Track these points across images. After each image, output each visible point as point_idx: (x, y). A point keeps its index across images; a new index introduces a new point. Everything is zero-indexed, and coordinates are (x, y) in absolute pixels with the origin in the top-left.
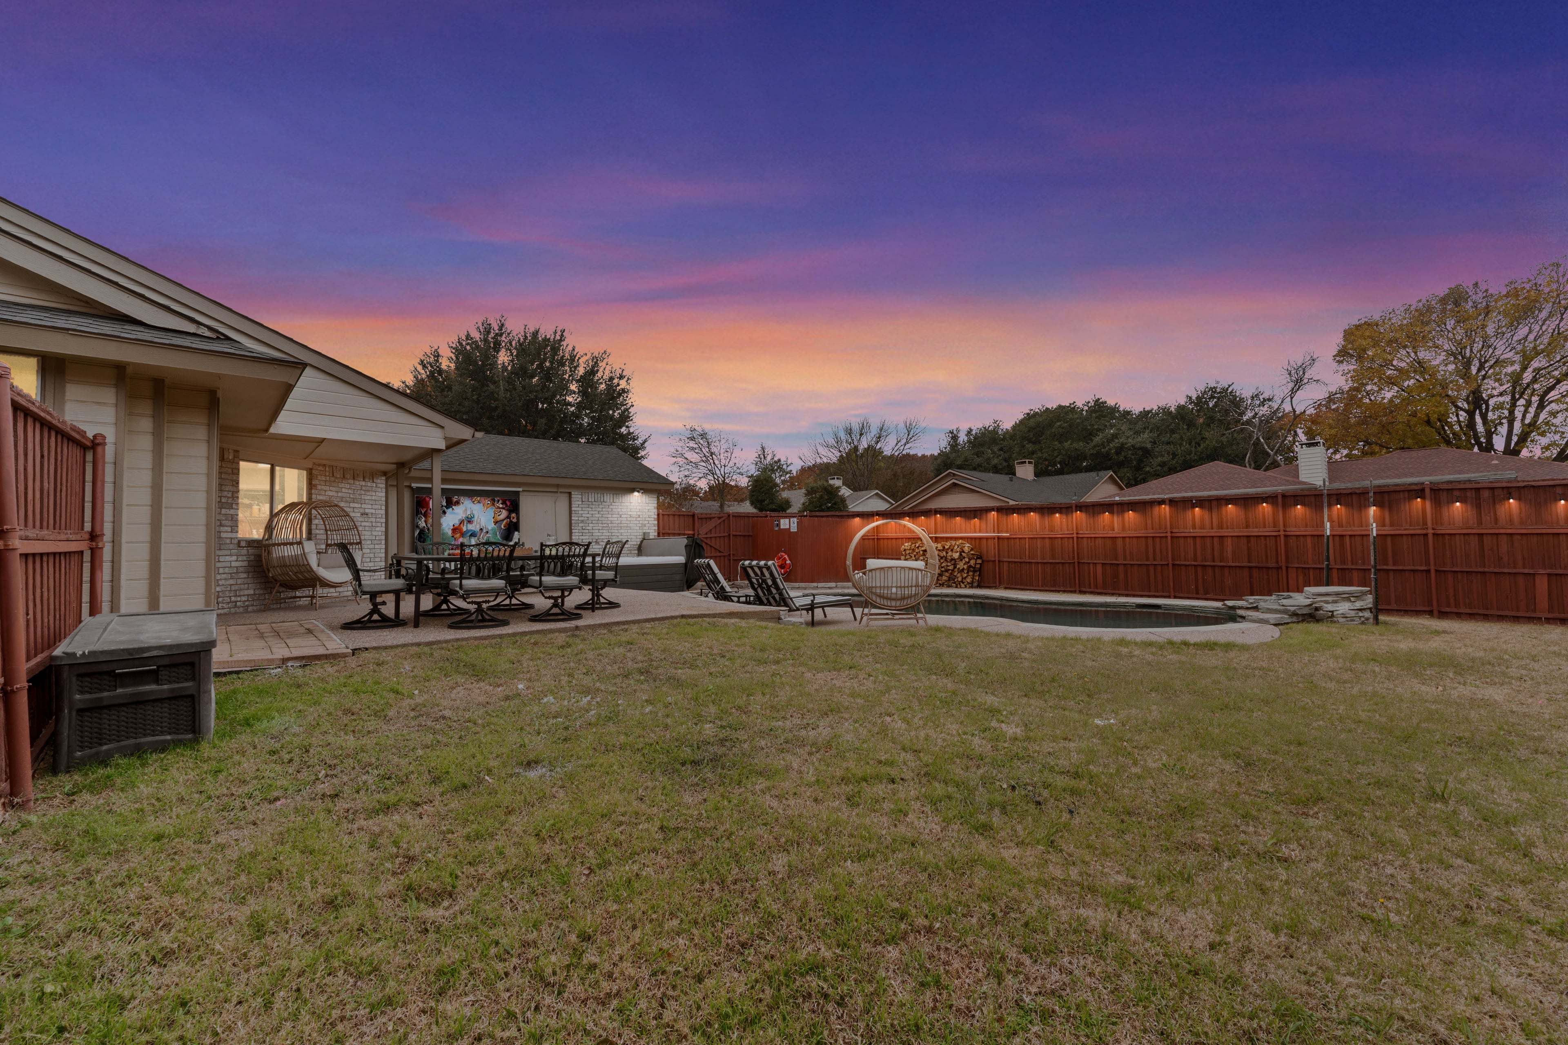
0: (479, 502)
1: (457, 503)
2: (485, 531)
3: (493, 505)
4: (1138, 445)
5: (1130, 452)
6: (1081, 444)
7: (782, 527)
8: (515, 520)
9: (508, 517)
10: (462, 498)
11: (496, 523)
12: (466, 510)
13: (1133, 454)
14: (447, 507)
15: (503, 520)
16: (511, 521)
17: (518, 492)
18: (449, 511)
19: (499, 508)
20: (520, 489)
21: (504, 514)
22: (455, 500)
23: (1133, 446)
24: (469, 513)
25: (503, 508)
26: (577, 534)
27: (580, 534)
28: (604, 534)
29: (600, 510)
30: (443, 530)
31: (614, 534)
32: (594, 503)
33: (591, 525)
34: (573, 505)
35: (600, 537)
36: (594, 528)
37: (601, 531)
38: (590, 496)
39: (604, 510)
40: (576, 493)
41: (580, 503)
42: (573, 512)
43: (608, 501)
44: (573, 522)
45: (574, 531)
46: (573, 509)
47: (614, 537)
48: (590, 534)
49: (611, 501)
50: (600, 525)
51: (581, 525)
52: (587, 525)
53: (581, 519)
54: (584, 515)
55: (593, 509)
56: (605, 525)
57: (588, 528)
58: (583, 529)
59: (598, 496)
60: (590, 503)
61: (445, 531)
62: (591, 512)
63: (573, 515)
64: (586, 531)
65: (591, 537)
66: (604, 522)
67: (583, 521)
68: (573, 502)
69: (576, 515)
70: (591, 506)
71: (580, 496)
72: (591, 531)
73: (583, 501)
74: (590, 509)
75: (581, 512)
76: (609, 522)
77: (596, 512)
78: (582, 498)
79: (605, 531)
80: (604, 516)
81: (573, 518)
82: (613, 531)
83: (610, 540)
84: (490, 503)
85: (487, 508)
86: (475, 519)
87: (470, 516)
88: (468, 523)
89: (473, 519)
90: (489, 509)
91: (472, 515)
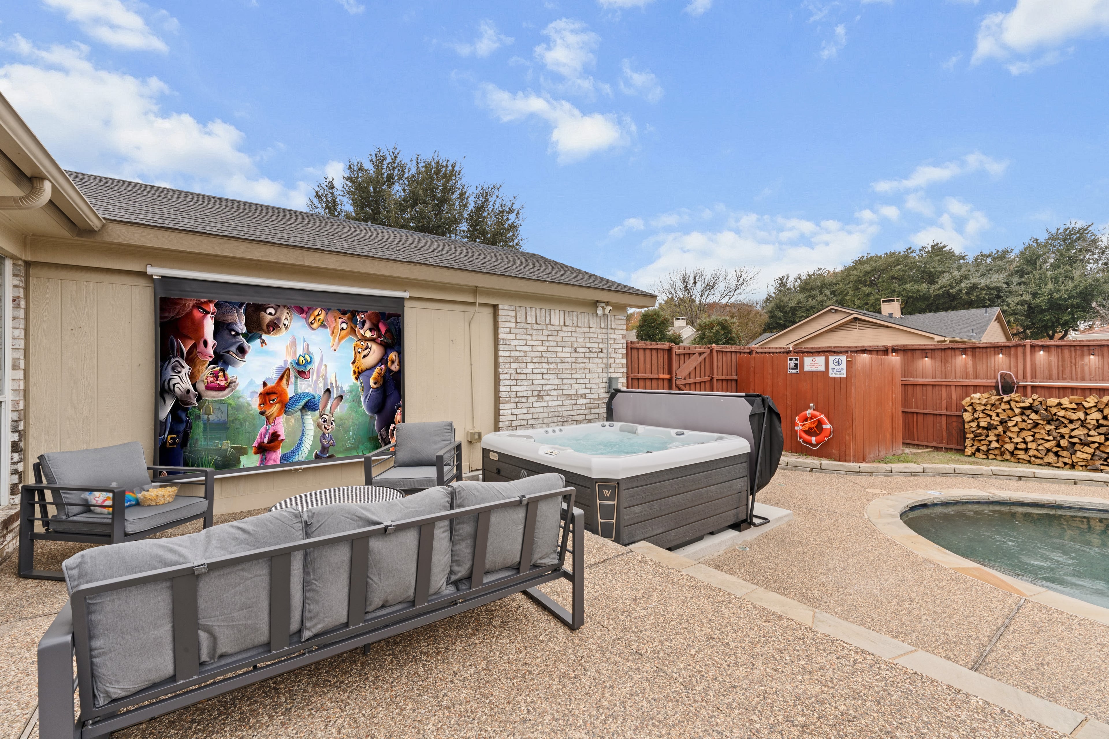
0: (323, 325)
1: (274, 326)
2: (335, 394)
3: (353, 331)
4: (991, 286)
5: (984, 292)
6: (925, 285)
7: (806, 368)
8: (395, 367)
9: (383, 360)
10: (284, 315)
11: (359, 374)
12: (294, 343)
13: (986, 294)
14: (250, 336)
15: (372, 368)
16: (388, 370)
17: (400, 300)
18: (253, 347)
19: (365, 339)
20: (406, 295)
21: (375, 352)
22: (268, 318)
23: (986, 286)
24: (300, 351)
25: (371, 339)
26: (507, 383)
27: (514, 382)
28: (551, 382)
29: (545, 338)
30: (239, 397)
31: (565, 381)
32: (535, 326)
33: (530, 365)
34: (501, 330)
35: (544, 388)
36: (535, 371)
37: (545, 377)
38: (529, 313)
39: (550, 338)
40: (506, 307)
41: (513, 325)
42: (501, 342)
43: (557, 323)
44: (501, 360)
45: (502, 377)
46: (501, 336)
47: (566, 387)
48: (530, 382)
49: (562, 323)
50: (545, 366)
51: (513, 365)
52: (524, 365)
53: (513, 354)
54: (519, 348)
55: (534, 338)
56: (552, 366)
57: (525, 371)
58: (517, 373)
59: (542, 314)
60: (529, 326)
61: (241, 400)
62: (530, 343)
63: (501, 347)
64: (524, 377)
65: (530, 388)
66: (550, 360)
67: (517, 358)
68: (500, 324)
69: (507, 348)
70: (530, 332)
71: (513, 314)
72: (530, 377)
73: (517, 322)
74: (529, 338)
75: (513, 342)
76: (558, 360)
77: (538, 343)
78: (516, 317)
79: (551, 377)
80: (550, 349)
81: (501, 353)
82: (564, 376)
83: (560, 392)
84: (344, 326)
85: (340, 340)
86: (314, 366)
87: (302, 359)
88: (296, 378)
89: (309, 367)
90: (343, 341)
91: (307, 357)
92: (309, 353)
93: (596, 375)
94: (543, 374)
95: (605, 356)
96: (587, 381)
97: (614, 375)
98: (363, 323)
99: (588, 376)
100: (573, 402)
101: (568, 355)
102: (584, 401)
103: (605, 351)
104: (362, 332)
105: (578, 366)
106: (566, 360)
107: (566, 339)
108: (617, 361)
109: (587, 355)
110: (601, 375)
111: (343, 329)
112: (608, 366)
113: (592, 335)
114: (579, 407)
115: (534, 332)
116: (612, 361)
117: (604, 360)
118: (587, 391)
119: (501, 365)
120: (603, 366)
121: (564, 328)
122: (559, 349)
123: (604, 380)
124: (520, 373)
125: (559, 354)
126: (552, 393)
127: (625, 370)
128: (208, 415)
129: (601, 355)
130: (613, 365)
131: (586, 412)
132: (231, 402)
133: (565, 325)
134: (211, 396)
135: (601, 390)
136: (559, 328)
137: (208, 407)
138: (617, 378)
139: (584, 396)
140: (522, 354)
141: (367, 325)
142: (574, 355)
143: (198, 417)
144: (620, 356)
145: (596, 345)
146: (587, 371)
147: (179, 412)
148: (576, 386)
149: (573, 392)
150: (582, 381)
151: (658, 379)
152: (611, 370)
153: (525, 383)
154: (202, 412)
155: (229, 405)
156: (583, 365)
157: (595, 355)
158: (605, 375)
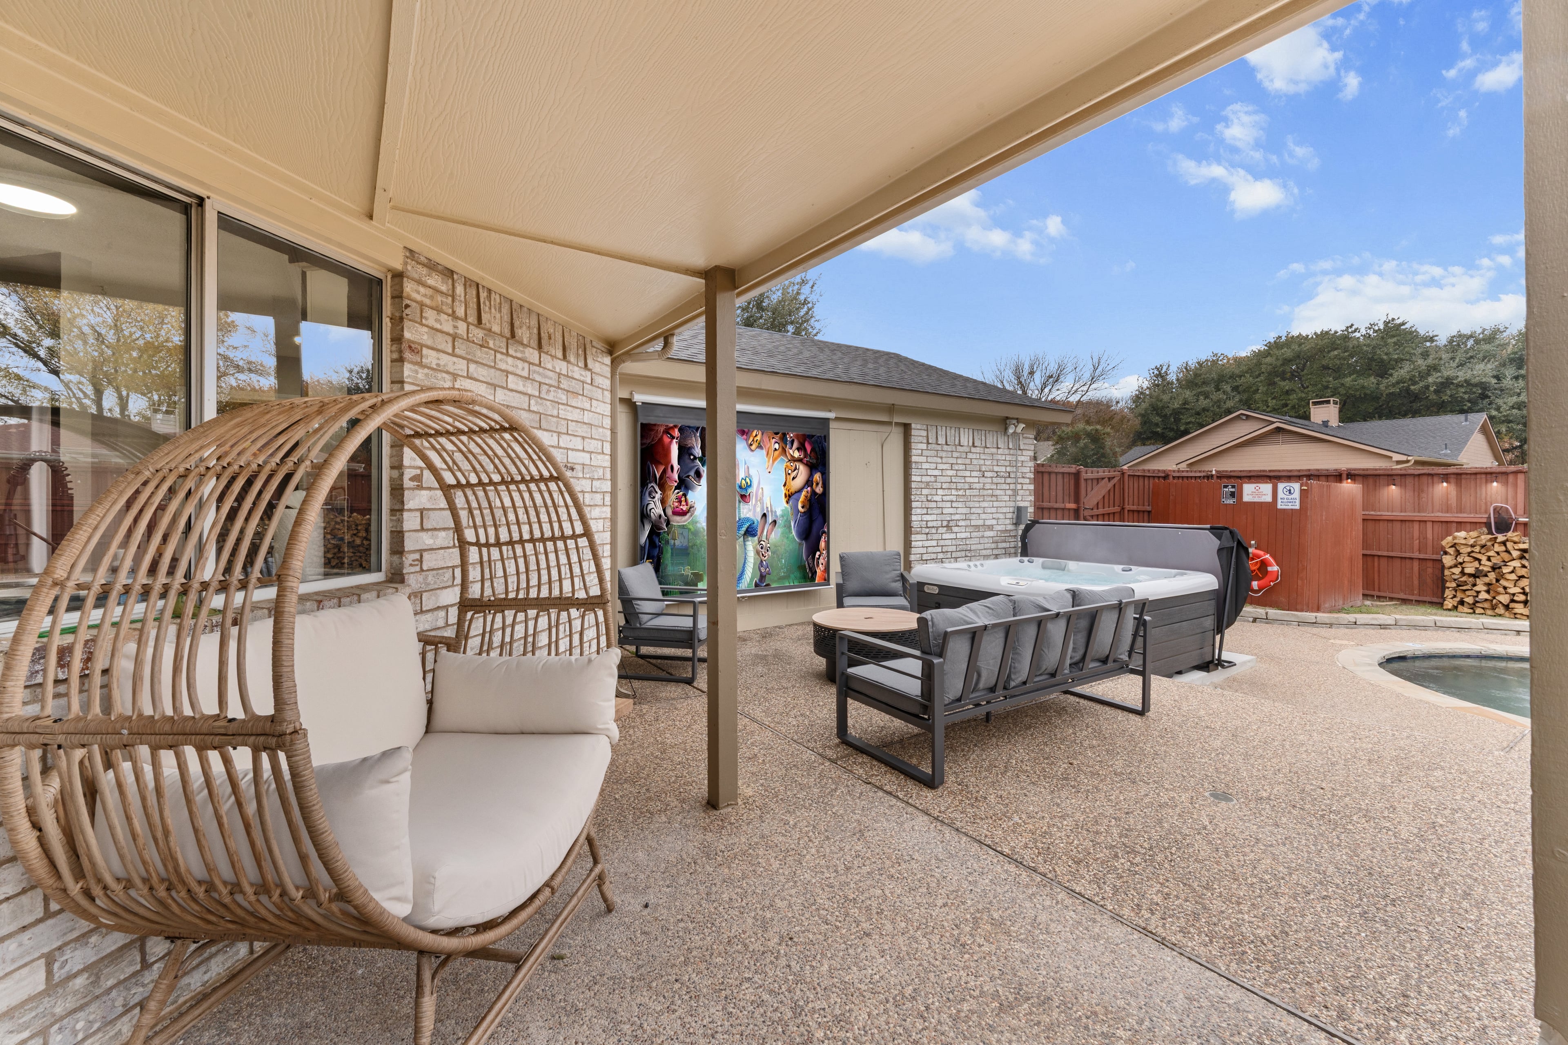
0: (759, 446)
2: (770, 519)
7: (1246, 498)
8: (820, 490)
9: (809, 483)
11: (789, 497)
14: (704, 460)
15: (800, 491)
16: (815, 494)
17: (826, 421)
19: (794, 460)
20: (831, 415)
21: (802, 474)
24: (742, 474)
25: (800, 460)
26: (919, 511)
27: (925, 511)
28: (959, 511)
29: (954, 461)
30: (696, 522)
31: (973, 510)
32: (945, 447)
33: (940, 492)
34: (914, 452)
35: (954, 517)
36: (945, 498)
37: (954, 505)
38: (939, 433)
39: (959, 461)
40: (919, 427)
41: (924, 446)
42: (914, 466)
43: (966, 444)
44: (913, 485)
45: (914, 504)
46: (914, 459)
47: (973, 517)
48: (939, 511)
49: (971, 444)
50: (954, 492)
51: (925, 492)
52: (934, 492)
53: (925, 479)
54: (930, 472)
55: (944, 460)
56: (961, 493)
57: (936, 498)
58: (928, 501)
59: (951, 433)
60: (939, 448)
61: (698, 525)
62: (940, 466)
63: (914, 472)
64: (933, 505)
65: (940, 517)
66: (960, 486)
67: (928, 483)
68: (913, 446)
69: (918, 472)
70: (941, 454)
71: (924, 433)
72: (940, 504)
73: (928, 443)
74: (939, 460)
75: (925, 466)
76: (967, 486)
77: (947, 466)
78: (927, 437)
79: (960, 505)
80: (959, 473)
81: (914, 478)
82: (971, 504)
83: (968, 522)
84: (777, 446)
85: (774, 461)
86: (753, 490)
87: (744, 482)
88: (740, 502)
89: (749, 491)
90: (776, 463)
91: (748, 480)
92: (749, 476)
93: (1003, 504)
94: (952, 501)
95: (1013, 481)
96: (994, 510)
97: (1021, 504)
98: (792, 442)
99: (995, 504)
100: (980, 534)
101: (976, 480)
102: (991, 534)
103: (1012, 475)
104: (791, 452)
105: (986, 492)
106: (975, 486)
107: (975, 462)
108: (1025, 487)
109: (995, 480)
110: (1008, 504)
111: (776, 449)
112: (1015, 492)
113: (999, 457)
114: (986, 540)
115: (944, 454)
116: (1019, 487)
117: (1012, 486)
118: (994, 522)
119: (914, 492)
120: (1009, 492)
121: (973, 450)
122: (968, 474)
123: (1012, 510)
124: (931, 501)
125: (968, 480)
126: (961, 523)
127: (1032, 498)
128: (675, 539)
129: (1009, 480)
130: (1021, 492)
131: (993, 546)
132: (691, 527)
133: (974, 445)
134: (677, 521)
135: (1008, 521)
136: (968, 450)
137: (674, 532)
138: (1027, 507)
139: (991, 528)
140: (933, 479)
141: (796, 445)
142: (982, 480)
143: (667, 542)
144: (1028, 481)
145: (1003, 469)
146: (994, 499)
147: (654, 537)
148: (983, 516)
149: (980, 522)
150: (989, 510)
151: (1063, 509)
152: (1019, 498)
153: (935, 512)
154: (670, 537)
155: (689, 529)
156: (990, 492)
157: (1003, 480)
158: (1012, 504)
